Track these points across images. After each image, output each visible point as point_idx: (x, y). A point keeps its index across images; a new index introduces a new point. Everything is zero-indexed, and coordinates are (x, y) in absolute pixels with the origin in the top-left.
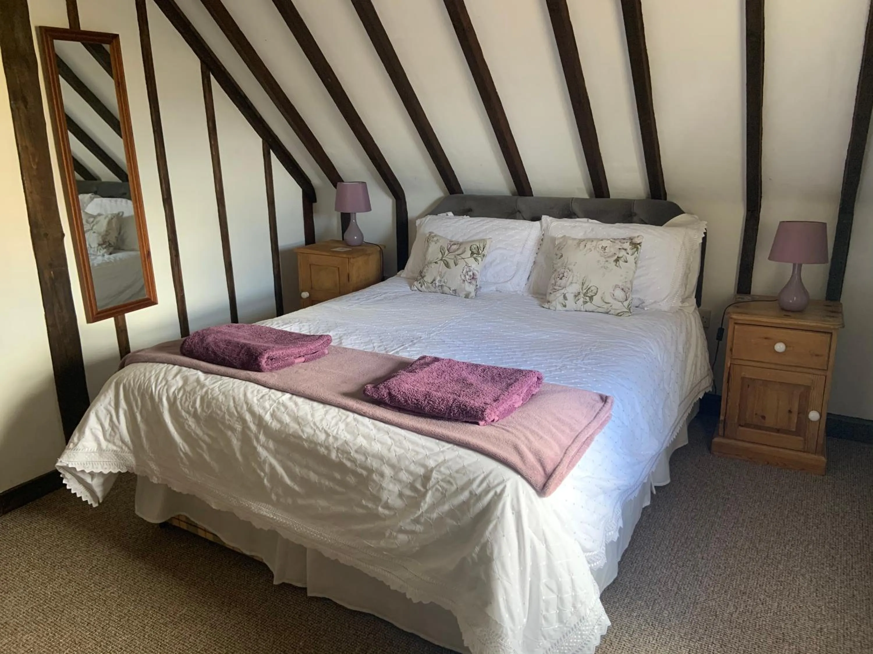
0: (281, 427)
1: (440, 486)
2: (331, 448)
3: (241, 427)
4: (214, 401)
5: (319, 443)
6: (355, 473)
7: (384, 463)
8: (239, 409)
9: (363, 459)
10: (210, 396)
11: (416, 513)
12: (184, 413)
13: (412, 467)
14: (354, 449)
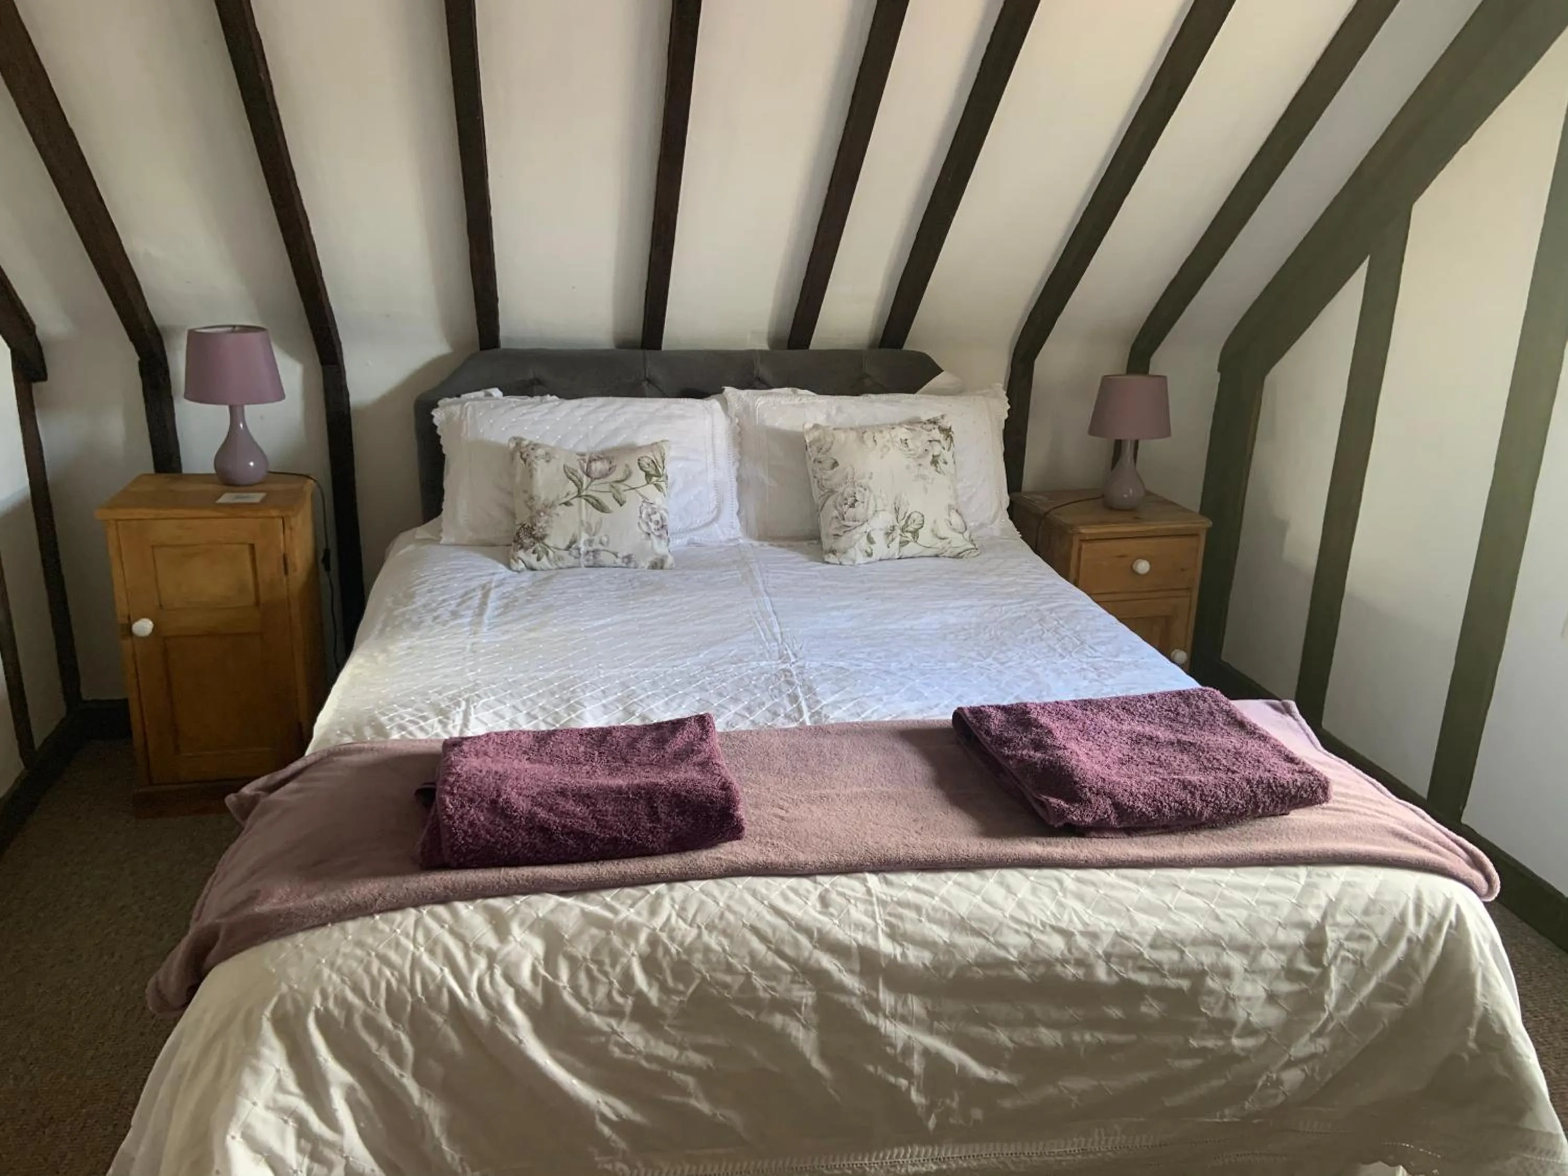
0: (935, 954)
1: (1348, 951)
2: (1092, 958)
3: (814, 993)
4: (698, 956)
5: (1057, 959)
6: (1160, 993)
7: (1224, 949)
8: (789, 951)
9: (1175, 956)
10: (674, 948)
11: (1319, 1019)
12: (597, 1020)
13: (1282, 936)
14: (1145, 944)
